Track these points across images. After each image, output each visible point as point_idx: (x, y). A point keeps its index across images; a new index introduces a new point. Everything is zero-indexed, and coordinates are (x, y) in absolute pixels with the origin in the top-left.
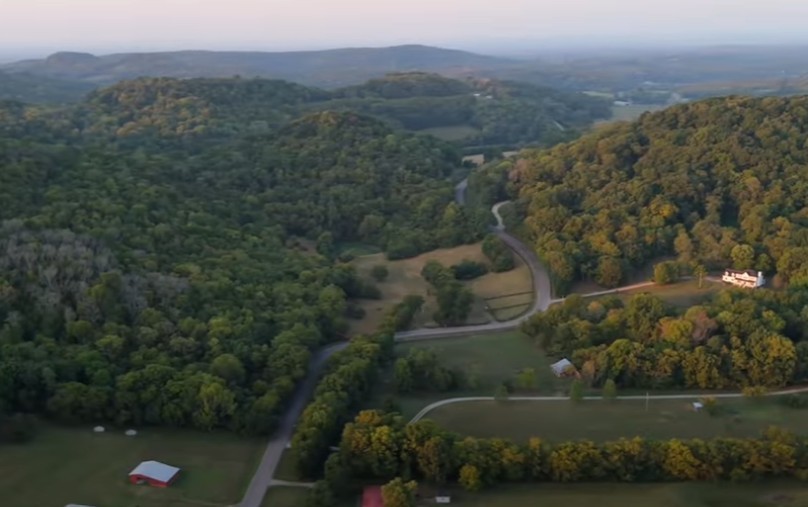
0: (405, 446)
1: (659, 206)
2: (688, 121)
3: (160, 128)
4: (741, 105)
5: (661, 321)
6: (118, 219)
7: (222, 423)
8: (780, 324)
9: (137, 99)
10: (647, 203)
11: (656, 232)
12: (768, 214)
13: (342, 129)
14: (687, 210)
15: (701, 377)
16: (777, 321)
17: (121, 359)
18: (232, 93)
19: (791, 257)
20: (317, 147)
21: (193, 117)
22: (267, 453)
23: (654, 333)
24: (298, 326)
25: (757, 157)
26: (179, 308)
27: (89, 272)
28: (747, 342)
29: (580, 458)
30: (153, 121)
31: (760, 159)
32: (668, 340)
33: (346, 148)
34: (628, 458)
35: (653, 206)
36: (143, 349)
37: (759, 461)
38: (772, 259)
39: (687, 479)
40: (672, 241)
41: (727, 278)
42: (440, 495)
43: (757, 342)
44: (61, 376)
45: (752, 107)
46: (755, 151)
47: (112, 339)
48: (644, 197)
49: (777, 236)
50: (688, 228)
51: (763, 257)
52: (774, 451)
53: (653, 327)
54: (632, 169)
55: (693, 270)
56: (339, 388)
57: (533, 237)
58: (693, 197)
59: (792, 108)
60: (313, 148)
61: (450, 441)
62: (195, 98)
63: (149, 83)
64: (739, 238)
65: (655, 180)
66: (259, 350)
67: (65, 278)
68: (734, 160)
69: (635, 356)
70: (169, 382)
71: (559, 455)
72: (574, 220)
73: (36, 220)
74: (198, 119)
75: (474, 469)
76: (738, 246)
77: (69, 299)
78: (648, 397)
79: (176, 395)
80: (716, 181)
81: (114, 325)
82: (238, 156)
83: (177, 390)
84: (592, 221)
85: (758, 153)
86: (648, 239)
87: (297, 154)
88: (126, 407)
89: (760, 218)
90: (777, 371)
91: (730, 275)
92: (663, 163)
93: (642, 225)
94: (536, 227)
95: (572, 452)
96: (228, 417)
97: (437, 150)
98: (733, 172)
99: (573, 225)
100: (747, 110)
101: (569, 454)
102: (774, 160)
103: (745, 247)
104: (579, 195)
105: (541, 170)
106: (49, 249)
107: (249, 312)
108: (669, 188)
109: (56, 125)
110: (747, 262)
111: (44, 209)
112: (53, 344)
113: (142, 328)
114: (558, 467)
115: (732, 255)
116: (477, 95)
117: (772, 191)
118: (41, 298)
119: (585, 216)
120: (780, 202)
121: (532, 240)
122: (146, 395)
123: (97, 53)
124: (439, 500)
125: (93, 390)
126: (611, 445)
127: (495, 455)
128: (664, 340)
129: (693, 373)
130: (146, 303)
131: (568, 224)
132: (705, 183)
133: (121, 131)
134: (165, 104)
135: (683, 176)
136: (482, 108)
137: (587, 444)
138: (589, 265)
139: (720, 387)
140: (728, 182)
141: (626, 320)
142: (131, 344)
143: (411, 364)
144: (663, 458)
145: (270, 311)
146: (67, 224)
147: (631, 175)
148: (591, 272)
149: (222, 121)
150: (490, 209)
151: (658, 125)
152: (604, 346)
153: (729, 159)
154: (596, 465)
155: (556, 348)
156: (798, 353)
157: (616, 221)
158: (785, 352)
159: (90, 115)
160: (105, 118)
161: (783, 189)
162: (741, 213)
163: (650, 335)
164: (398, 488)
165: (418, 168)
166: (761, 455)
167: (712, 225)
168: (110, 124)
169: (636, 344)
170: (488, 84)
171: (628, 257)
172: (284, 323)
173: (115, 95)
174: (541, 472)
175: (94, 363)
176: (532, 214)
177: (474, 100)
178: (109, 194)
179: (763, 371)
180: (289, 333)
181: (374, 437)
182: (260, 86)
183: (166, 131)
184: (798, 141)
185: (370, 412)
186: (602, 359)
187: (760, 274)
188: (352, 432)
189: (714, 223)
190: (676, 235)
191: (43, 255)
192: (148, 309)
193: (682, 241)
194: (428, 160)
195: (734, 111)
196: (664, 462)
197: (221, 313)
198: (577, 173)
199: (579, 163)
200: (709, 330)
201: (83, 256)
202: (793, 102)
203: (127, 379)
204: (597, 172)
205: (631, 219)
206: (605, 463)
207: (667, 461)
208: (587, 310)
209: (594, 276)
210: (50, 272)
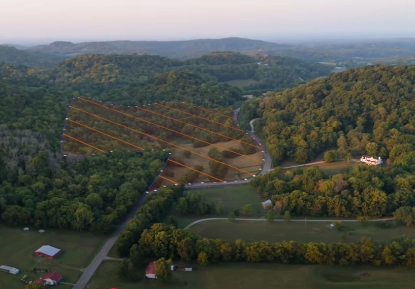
0: (172, 242)
1: (331, 122)
2: (353, 78)
3: (93, 79)
4: (381, 70)
5: (319, 181)
6: (56, 125)
7: (86, 228)
8: (381, 184)
9: (84, 65)
10: (325, 121)
11: (328, 136)
12: (387, 127)
13: (179, 81)
14: (346, 124)
15: (337, 211)
16: (379, 183)
17: (42, 195)
18: (132, 62)
19: (396, 149)
20: (165, 90)
21: (111, 74)
22: (107, 243)
23: (315, 188)
24: (134, 180)
25: (386, 97)
26: (76, 170)
27: (34, 151)
28: (362, 193)
29: (260, 250)
30: (90, 76)
31: (388, 98)
32: (321, 191)
33: (180, 90)
34: (286, 251)
35: (328, 122)
36: (55, 190)
37: (354, 255)
38: (387, 150)
39: (317, 263)
40: (336, 140)
41: (363, 160)
42: (187, 267)
43: (367, 193)
44: (9, 202)
45: (387, 70)
46: (385, 94)
47: (39, 184)
48: (325, 117)
49: (391, 138)
50: (346, 133)
51: (383, 149)
52: (362, 251)
53: (315, 184)
54: (321, 102)
55: (345, 155)
56: (147, 211)
57: (266, 137)
58: (350, 118)
59: (408, 71)
60: (163, 90)
61: (195, 240)
62: (113, 64)
63: (90, 57)
64: (371, 139)
65: (331, 108)
66: (112, 191)
67: (22, 154)
68: (374, 98)
69: (303, 199)
70: (62, 206)
71: (250, 248)
72: (287, 129)
73: (15, 125)
74: (113, 75)
75: (205, 254)
76: (370, 143)
77: (22, 164)
78: (306, 220)
79: (65, 213)
80: (363, 109)
81: (43, 177)
82: (126, 94)
83: (65, 211)
84: (296, 130)
85: (387, 95)
86: (323, 139)
87: (155, 93)
88: (40, 218)
89: (383, 129)
90: (377, 208)
91: (364, 158)
92: (337, 99)
93: (321, 131)
94: (267, 132)
95: (257, 247)
96: (90, 225)
97: (227, 91)
98: (373, 105)
99: (286, 131)
100: (384, 72)
101: (255, 248)
102: (395, 99)
103: (373, 144)
104: (292, 115)
105: (275, 103)
106: (17, 139)
107: (112, 172)
108: (338, 112)
109: (42, 77)
110: (374, 152)
111: (20, 119)
112: (10, 186)
113: (56, 179)
114: (249, 255)
115: (366, 148)
116: (259, 63)
117: (392, 115)
118: (8, 163)
119: (293, 127)
120: (395, 121)
121: (265, 138)
122: (49, 212)
123: (74, 42)
124: (187, 269)
125: (24, 209)
126: (277, 245)
127: (217, 247)
128: (320, 192)
129: (333, 208)
130: (60, 167)
131: (284, 131)
132: (357, 110)
133: (74, 81)
134: (97, 67)
135: (346, 106)
136: (260, 70)
137: (265, 244)
138: (291, 152)
139: (346, 216)
140: (370, 110)
141: (302, 180)
142: (49, 187)
143: (188, 200)
144: (304, 252)
145: (123, 172)
146: (30, 127)
147: (320, 106)
148: (292, 155)
149: (125, 76)
150: (249, 122)
151: (338, 80)
152: (288, 193)
153: (371, 98)
154: (269, 254)
155: (266, 194)
156: (388, 200)
157: (309, 129)
158: (381, 199)
159: (59, 73)
160: (67, 75)
161: (397, 114)
162: (375, 125)
163: (313, 189)
164: (162, 263)
165: (216, 101)
166: (355, 252)
167: (357, 132)
168: (69, 77)
169: (304, 193)
170: (267, 58)
171: (312, 148)
172: (129, 178)
173: (73, 63)
174: (241, 257)
175: (27, 196)
176: (268, 125)
177: (257, 66)
178: (55, 112)
179: (369, 209)
180: (129, 183)
181: (156, 236)
182: (146, 58)
183: (97, 81)
184: (409, 89)
185: (158, 224)
186: (285, 200)
187: (379, 158)
188: (146, 234)
189: (359, 131)
190: (339, 137)
191: (13, 142)
192: (61, 170)
193: (341, 140)
194: (221, 97)
195: (377, 73)
196: (305, 254)
197: (97, 173)
198: (293, 104)
199: (295, 99)
200: (343, 186)
201: (33, 143)
202: (408, 68)
203: (41, 204)
204: (303, 104)
205: (317, 128)
206: (273, 253)
207: (306, 254)
208: (284, 175)
209: (293, 157)
210: (15, 151)
